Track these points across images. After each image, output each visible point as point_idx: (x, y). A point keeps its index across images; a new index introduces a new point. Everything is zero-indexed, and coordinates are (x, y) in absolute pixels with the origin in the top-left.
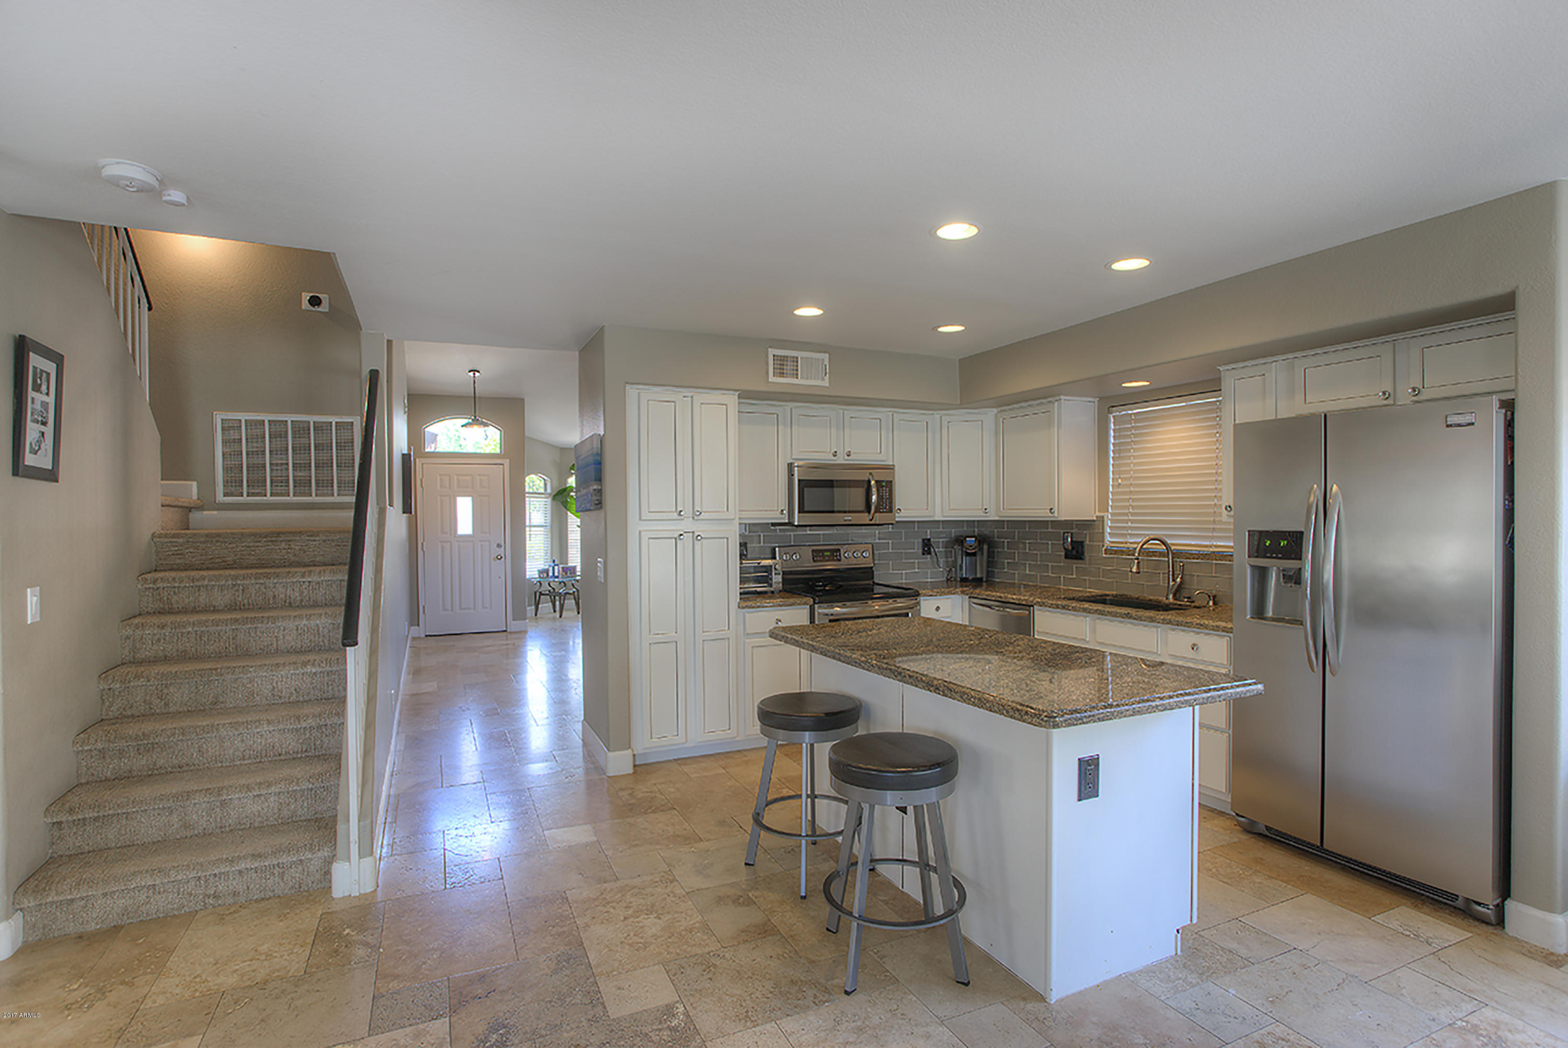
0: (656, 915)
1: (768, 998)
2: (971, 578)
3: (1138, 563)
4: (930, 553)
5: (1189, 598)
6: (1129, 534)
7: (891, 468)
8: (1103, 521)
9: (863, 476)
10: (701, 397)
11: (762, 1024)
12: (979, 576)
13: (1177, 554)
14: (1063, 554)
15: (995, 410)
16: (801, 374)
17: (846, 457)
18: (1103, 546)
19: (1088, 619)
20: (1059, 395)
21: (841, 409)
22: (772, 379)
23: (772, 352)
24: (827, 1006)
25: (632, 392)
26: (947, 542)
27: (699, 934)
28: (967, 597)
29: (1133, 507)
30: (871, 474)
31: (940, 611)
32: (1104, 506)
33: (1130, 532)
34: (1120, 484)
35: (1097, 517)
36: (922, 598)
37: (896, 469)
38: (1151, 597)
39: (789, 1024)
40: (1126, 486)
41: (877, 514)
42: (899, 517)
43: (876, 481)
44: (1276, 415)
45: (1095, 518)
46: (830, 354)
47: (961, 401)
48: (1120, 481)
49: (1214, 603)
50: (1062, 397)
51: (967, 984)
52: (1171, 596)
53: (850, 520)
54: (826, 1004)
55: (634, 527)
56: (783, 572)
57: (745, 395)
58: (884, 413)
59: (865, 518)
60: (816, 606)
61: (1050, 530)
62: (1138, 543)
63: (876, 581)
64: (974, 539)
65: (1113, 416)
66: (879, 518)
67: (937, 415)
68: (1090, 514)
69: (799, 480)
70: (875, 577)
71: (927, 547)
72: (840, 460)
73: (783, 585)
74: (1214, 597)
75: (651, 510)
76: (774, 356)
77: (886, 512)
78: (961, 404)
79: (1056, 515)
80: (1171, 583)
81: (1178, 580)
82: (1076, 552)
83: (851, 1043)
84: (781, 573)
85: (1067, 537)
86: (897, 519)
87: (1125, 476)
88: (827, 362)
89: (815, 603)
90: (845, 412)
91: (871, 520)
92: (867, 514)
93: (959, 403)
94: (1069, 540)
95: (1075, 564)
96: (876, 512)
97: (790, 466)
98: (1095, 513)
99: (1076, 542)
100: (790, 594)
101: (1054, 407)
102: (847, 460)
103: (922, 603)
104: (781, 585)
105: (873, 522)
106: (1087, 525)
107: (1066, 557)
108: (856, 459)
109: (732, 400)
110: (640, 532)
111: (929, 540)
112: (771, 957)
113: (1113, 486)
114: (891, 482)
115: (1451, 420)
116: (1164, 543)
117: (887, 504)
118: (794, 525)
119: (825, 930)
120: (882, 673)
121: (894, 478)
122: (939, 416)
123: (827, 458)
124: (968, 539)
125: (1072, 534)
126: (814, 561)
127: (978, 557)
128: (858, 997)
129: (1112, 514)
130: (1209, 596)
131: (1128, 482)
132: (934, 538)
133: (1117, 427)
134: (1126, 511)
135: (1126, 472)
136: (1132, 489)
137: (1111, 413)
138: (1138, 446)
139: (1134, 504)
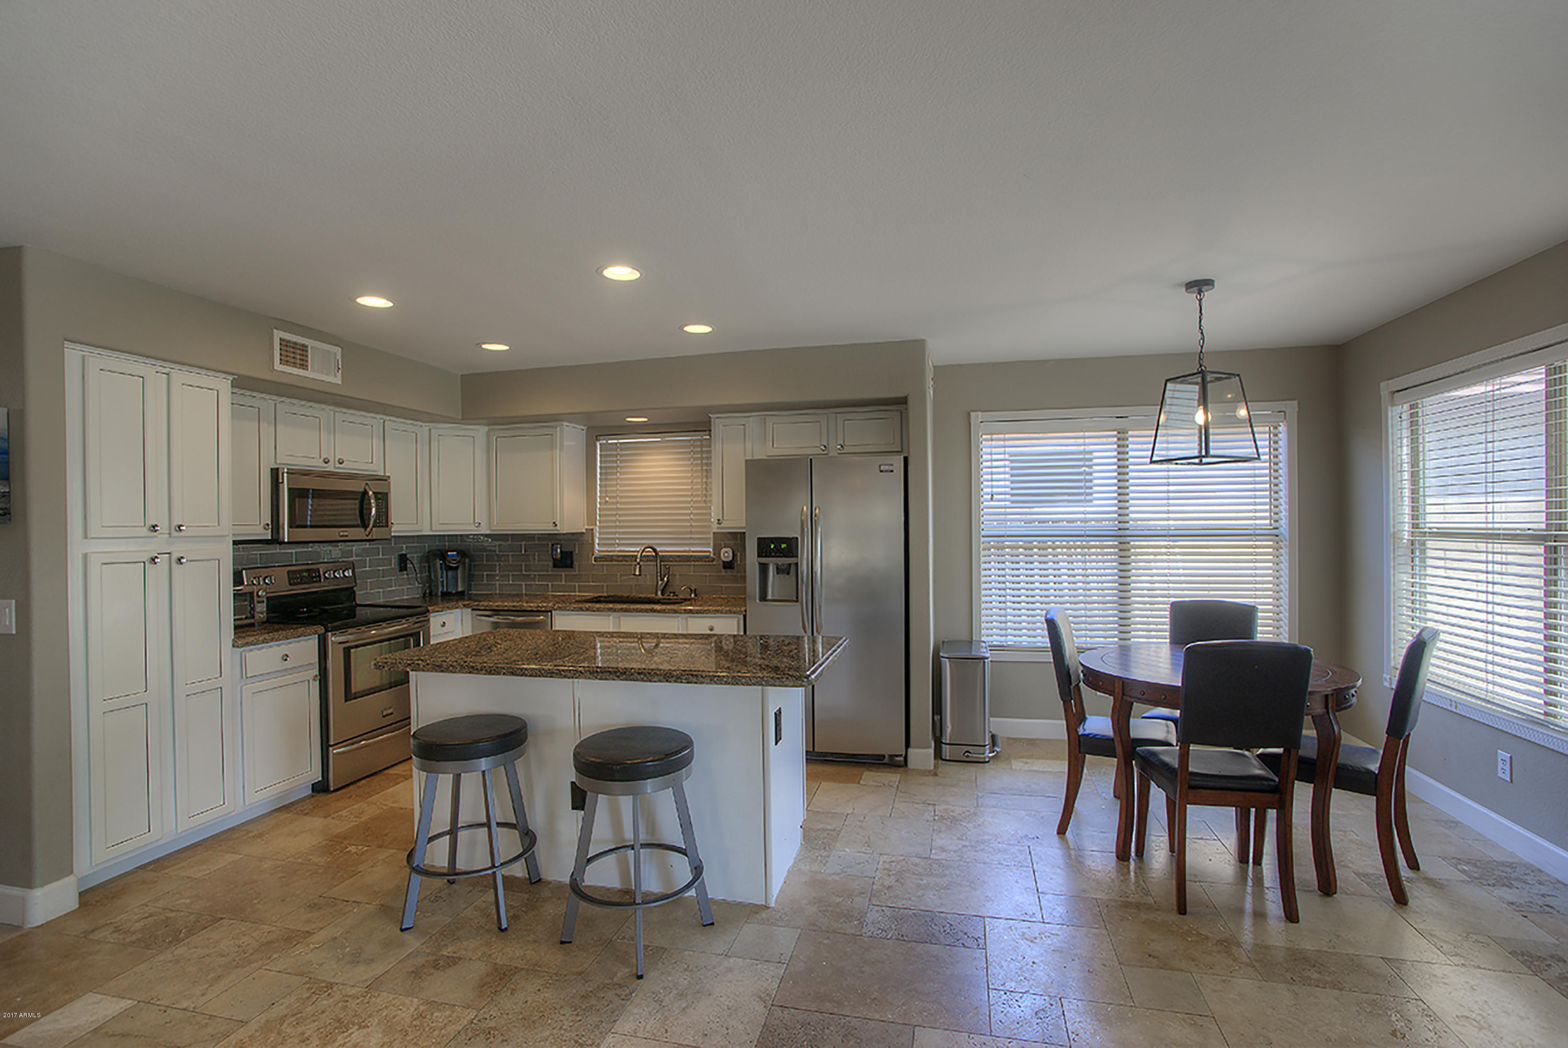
0: (357, 1027)
1: (580, 1020)
2: (454, 592)
3: (640, 568)
4: (406, 569)
5: (674, 593)
6: (617, 544)
7: (385, 479)
8: (593, 534)
9: (358, 487)
10: (180, 376)
11: (602, 1042)
12: (460, 589)
13: (663, 559)
14: (551, 564)
15: (487, 428)
16: (311, 367)
17: (338, 465)
18: (593, 555)
19: (611, 617)
20: (563, 421)
21: (332, 410)
22: (278, 366)
23: (278, 335)
24: (636, 995)
25: (73, 355)
26: (422, 556)
27: (436, 1014)
28: (470, 610)
29: (620, 521)
30: (367, 484)
31: (446, 626)
32: (591, 518)
33: (617, 541)
34: (607, 502)
35: (586, 529)
36: (432, 615)
37: (391, 480)
38: (641, 595)
39: (625, 1025)
40: (613, 503)
41: (374, 529)
42: (395, 532)
43: (374, 493)
44: (753, 456)
45: (584, 531)
46: (342, 349)
47: (463, 415)
48: (607, 499)
49: (696, 595)
50: (565, 423)
51: (712, 924)
52: (659, 593)
53: (347, 536)
54: (633, 995)
55: (76, 547)
56: (268, 598)
57: (241, 383)
58: (375, 420)
59: (359, 533)
60: (330, 634)
61: (536, 542)
62: (638, 552)
63: (358, 602)
64: (455, 553)
65: (600, 444)
66: (377, 533)
67: (425, 427)
68: (581, 527)
69: (289, 489)
70: (357, 597)
71: (403, 561)
72: (330, 468)
73: (268, 614)
74: (695, 590)
75: (104, 525)
76: (281, 339)
77: (382, 526)
78: (463, 419)
79: (558, 528)
80: (660, 583)
81: (666, 579)
82: (565, 561)
83: (687, 1007)
84: (265, 600)
85: (557, 548)
86: (393, 534)
87: (612, 495)
88: (339, 357)
89: (327, 631)
90: (336, 414)
91: (367, 536)
92: (363, 530)
93: (460, 417)
94: (559, 550)
95: (563, 573)
96: (373, 526)
97: (275, 473)
98: (584, 526)
99: (566, 552)
100: (281, 626)
101: (556, 431)
102: (339, 468)
103: (431, 619)
104: (265, 614)
105: (370, 537)
106: (575, 537)
107: (555, 566)
108: (349, 467)
109: (224, 385)
110: (85, 556)
111: (405, 555)
112: (539, 990)
113: (600, 503)
114: (387, 494)
115: (882, 468)
116: (655, 550)
117: (384, 519)
118: (284, 543)
119: (559, 945)
120: (596, 678)
121: (389, 489)
122: (427, 428)
123: (317, 464)
124: (449, 553)
125: (561, 545)
126: (290, 584)
127: (459, 571)
128: (651, 975)
129: (600, 527)
130: (691, 590)
131: (615, 501)
132: (410, 553)
133: (603, 453)
134: (613, 524)
135: (613, 491)
136: (619, 506)
137: (598, 441)
138: (623, 470)
139: (620, 518)
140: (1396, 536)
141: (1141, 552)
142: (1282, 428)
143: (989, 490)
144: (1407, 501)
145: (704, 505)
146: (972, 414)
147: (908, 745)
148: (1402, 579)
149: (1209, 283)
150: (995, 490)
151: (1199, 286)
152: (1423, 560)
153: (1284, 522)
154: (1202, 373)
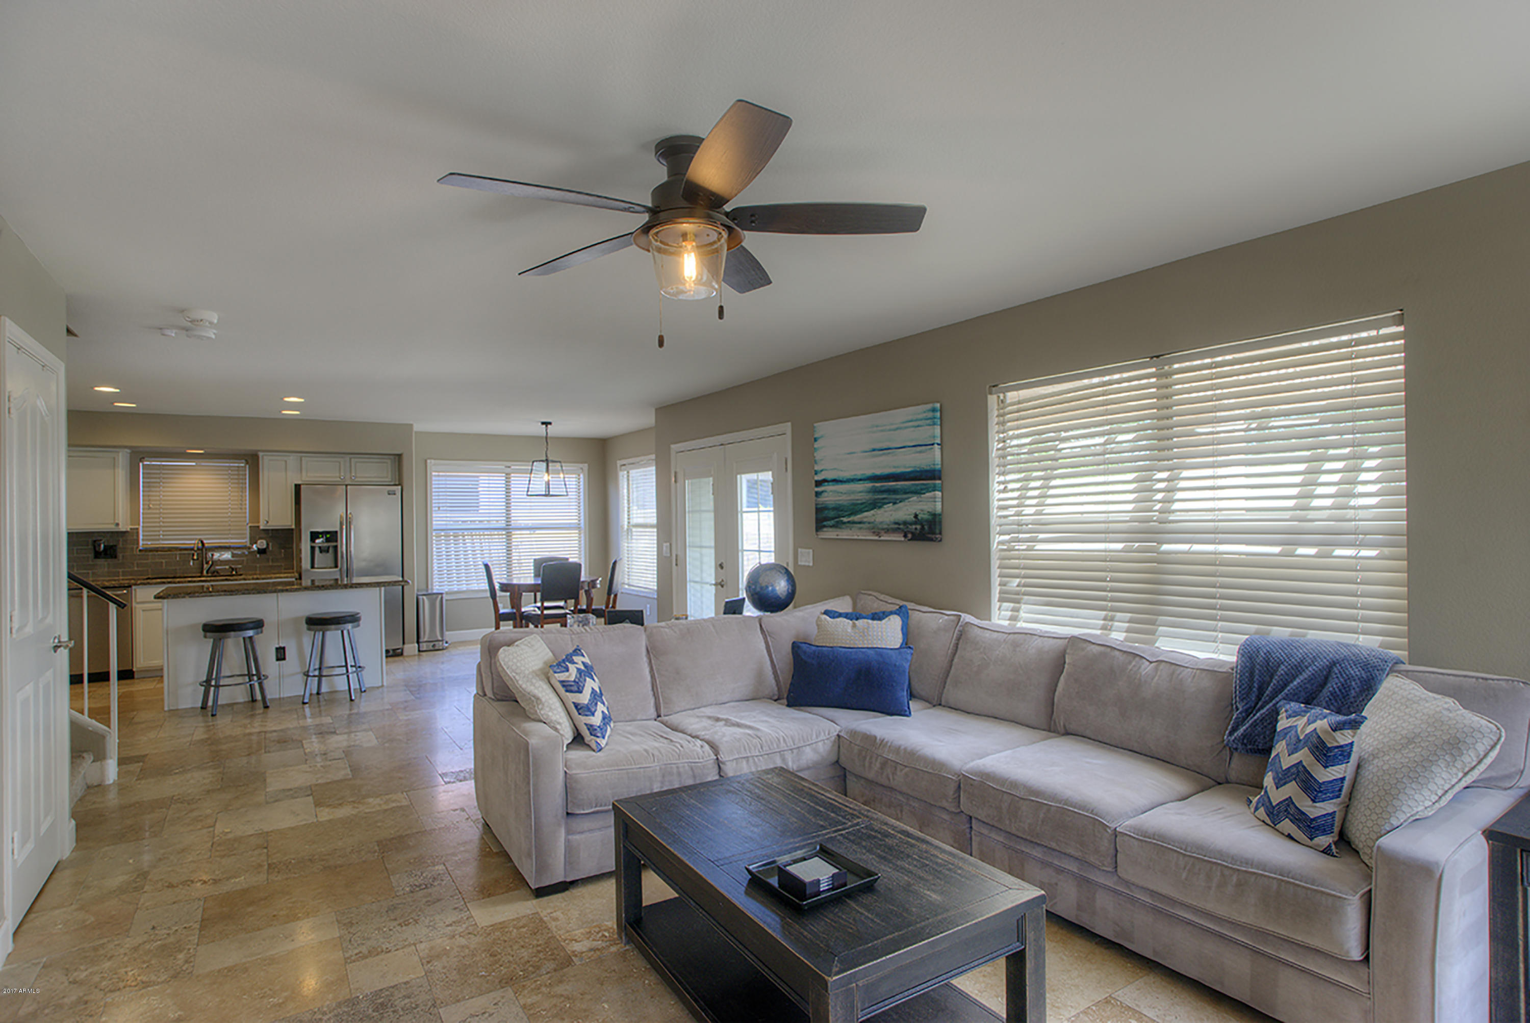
5: (217, 572)
6: (162, 539)
8: (137, 532)
14: (92, 555)
18: (138, 547)
29: (164, 522)
32: (136, 520)
33: (161, 537)
34: (150, 508)
35: (131, 529)
40: (156, 509)
48: (151, 506)
49: (236, 572)
52: (204, 573)
65: (143, 465)
68: (126, 527)
74: (236, 569)
80: (205, 566)
81: (211, 563)
82: (108, 553)
85: (100, 543)
87: (154, 503)
94: (103, 545)
95: (106, 562)
98: (128, 526)
99: (109, 546)
106: (119, 534)
107: (96, 557)
113: (143, 509)
116: (202, 543)
125: (104, 541)
129: (144, 527)
130: (233, 569)
131: (158, 507)
133: (145, 471)
134: (158, 525)
135: (156, 500)
136: (161, 510)
137: (142, 462)
138: (165, 485)
139: (165, 520)
140: (622, 527)
141: (517, 536)
142: (582, 476)
143: (437, 505)
144: (626, 512)
145: (239, 511)
146: (429, 461)
147: (404, 643)
148: (625, 545)
149: (550, 423)
150: (441, 505)
151: (546, 424)
152: (632, 536)
153: (582, 521)
154: (547, 460)
